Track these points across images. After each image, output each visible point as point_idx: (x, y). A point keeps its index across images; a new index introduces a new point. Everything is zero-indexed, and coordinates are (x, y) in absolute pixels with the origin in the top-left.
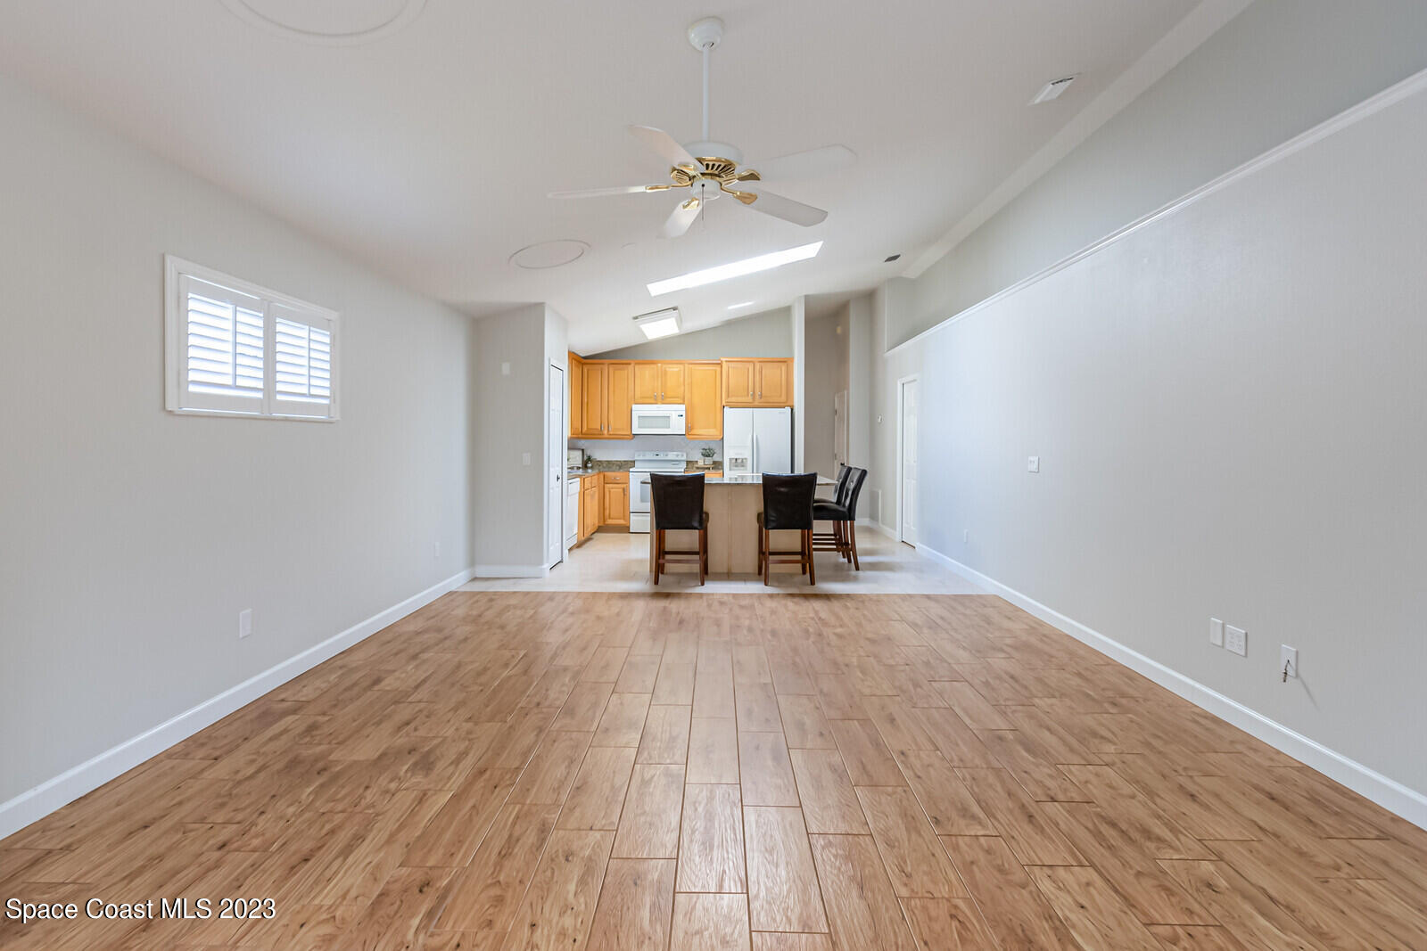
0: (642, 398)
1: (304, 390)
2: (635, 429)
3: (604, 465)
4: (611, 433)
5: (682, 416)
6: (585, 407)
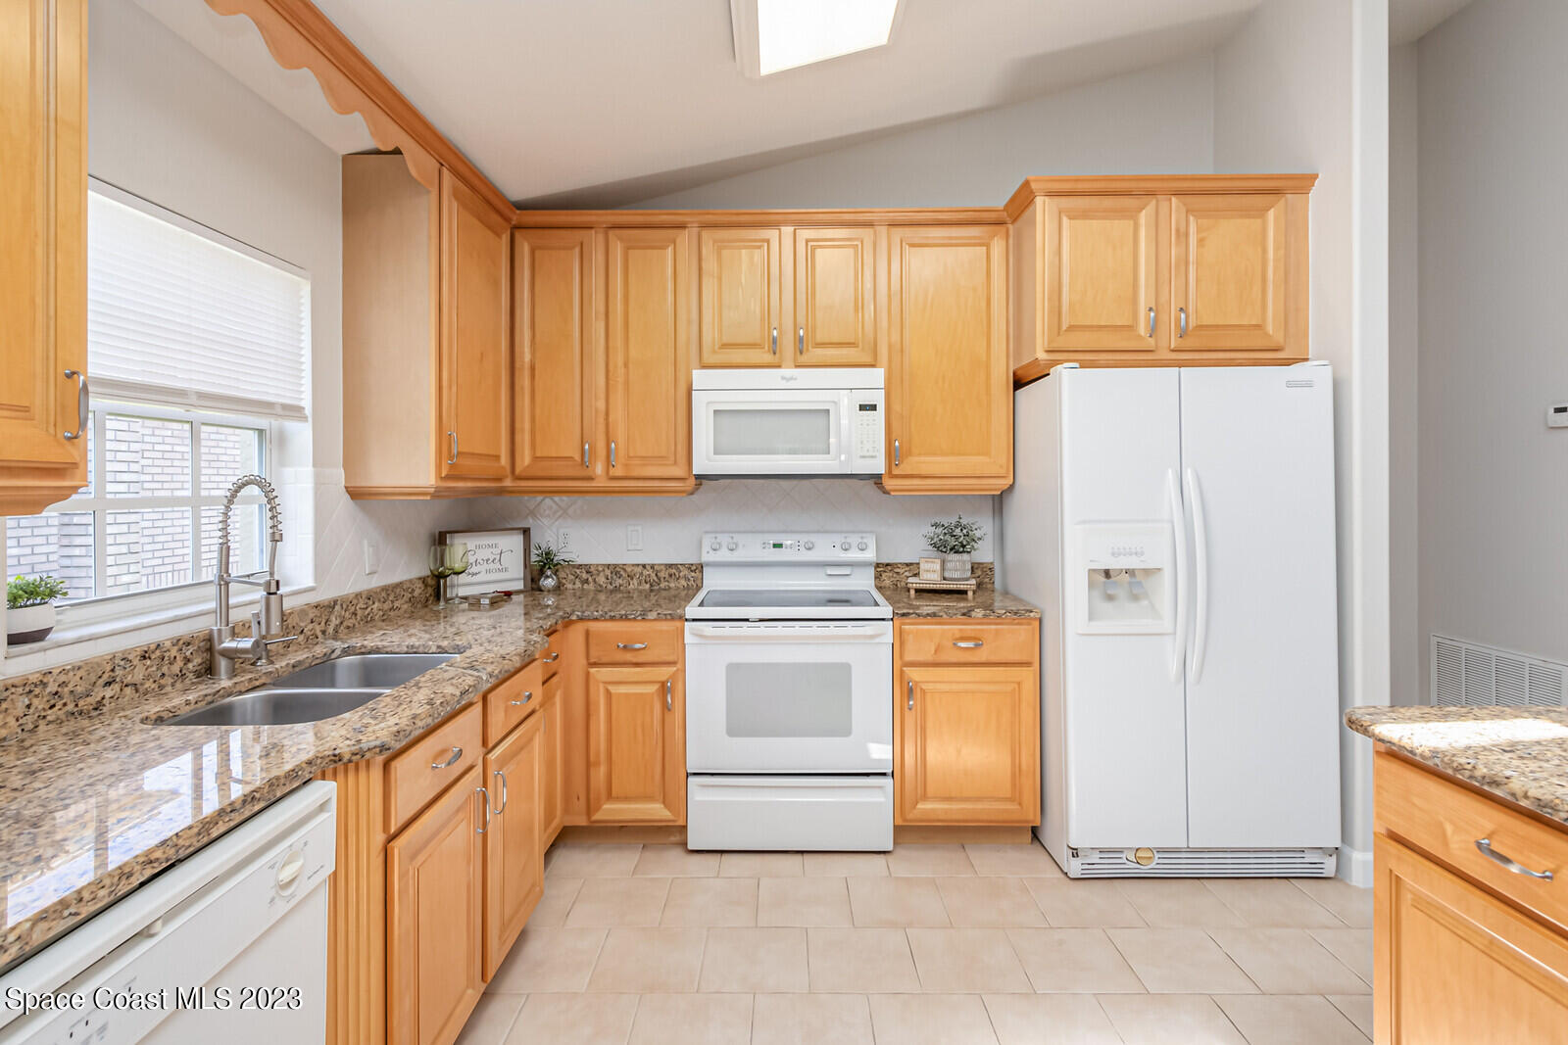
0: (726, 345)
2: (705, 461)
3: (601, 580)
4: (618, 471)
5: (873, 408)
6: (524, 381)
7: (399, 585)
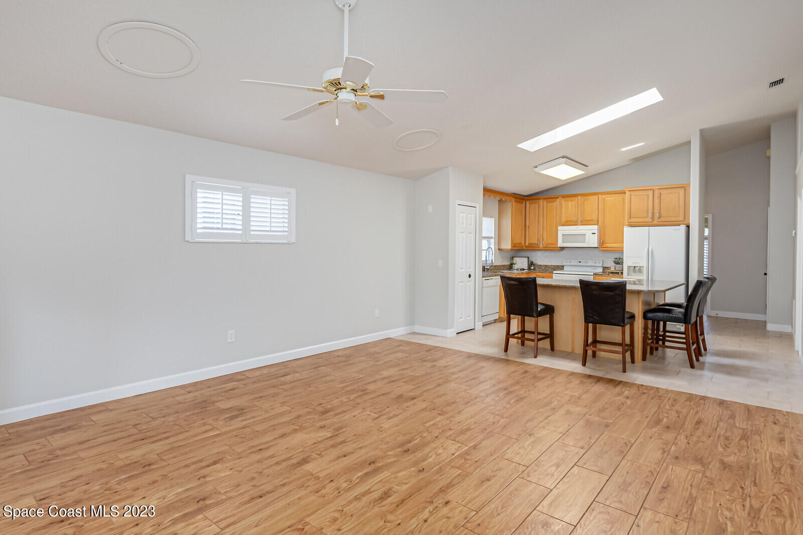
0: (566, 221)
1: (268, 229)
2: (560, 244)
3: (543, 268)
4: (544, 246)
5: (595, 234)
6: (527, 229)
7: (505, 265)
